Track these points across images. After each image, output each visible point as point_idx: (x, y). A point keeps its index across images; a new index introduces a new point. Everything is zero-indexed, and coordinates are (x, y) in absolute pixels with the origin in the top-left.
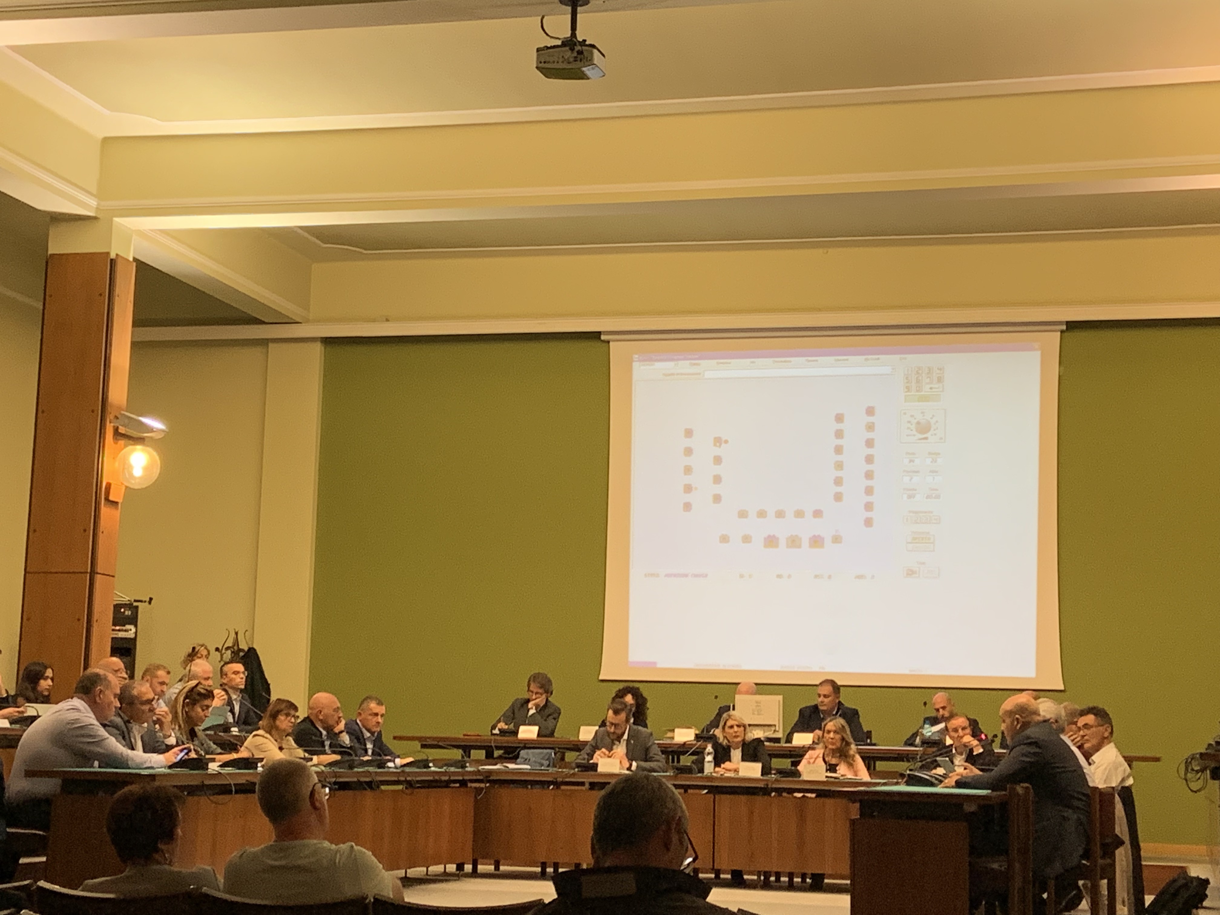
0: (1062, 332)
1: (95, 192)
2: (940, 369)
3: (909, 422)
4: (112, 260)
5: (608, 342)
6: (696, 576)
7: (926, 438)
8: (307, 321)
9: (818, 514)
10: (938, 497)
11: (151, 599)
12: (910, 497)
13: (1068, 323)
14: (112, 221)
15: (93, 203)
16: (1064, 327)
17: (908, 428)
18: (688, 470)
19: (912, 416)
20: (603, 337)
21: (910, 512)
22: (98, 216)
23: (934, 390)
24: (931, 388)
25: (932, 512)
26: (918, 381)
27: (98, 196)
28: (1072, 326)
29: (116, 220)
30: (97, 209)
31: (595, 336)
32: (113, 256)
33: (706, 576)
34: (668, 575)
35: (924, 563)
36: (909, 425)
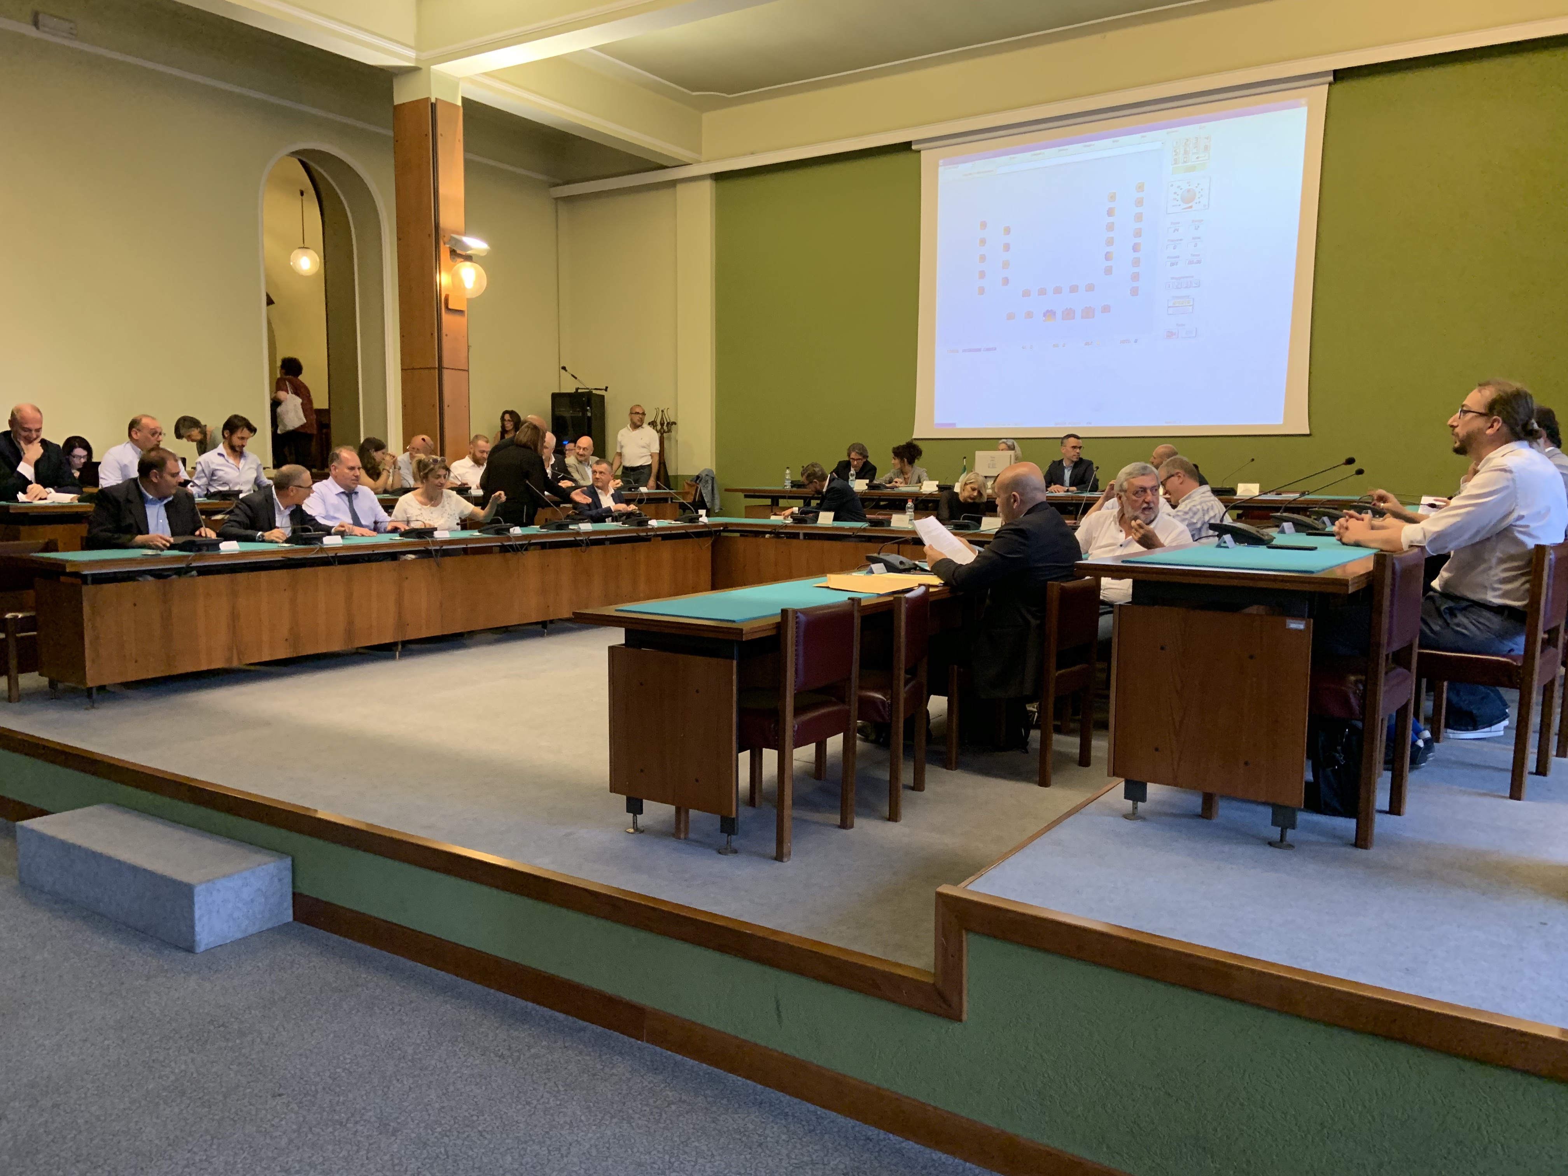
0: (1330, 84)
1: (412, 44)
2: (1207, 138)
3: (1175, 193)
4: (432, 104)
5: (919, 151)
6: (988, 349)
7: (1191, 207)
8: (699, 162)
9: (1090, 288)
10: (1199, 262)
11: (607, 388)
12: (1172, 264)
13: (1335, 72)
14: (429, 69)
15: (412, 54)
16: (1331, 78)
17: (1175, 199)
18: (983, 258)
19: (1179, 187)
20: (914, 147)
21: (1172, 278)
22: (420, 66)
23: (1200, 159)
24: (1197, 158)
25: (1192, 277)
26: (1186, 152)
27: (418, 48)
28: (1340, 75)
29: (435, 67)
30: (417, 60)
31: (906, 147)
32: (433, 100)
33: (995, 349)
34: (964, 351)
35: (1183, 325)
36: (1175, 196)
